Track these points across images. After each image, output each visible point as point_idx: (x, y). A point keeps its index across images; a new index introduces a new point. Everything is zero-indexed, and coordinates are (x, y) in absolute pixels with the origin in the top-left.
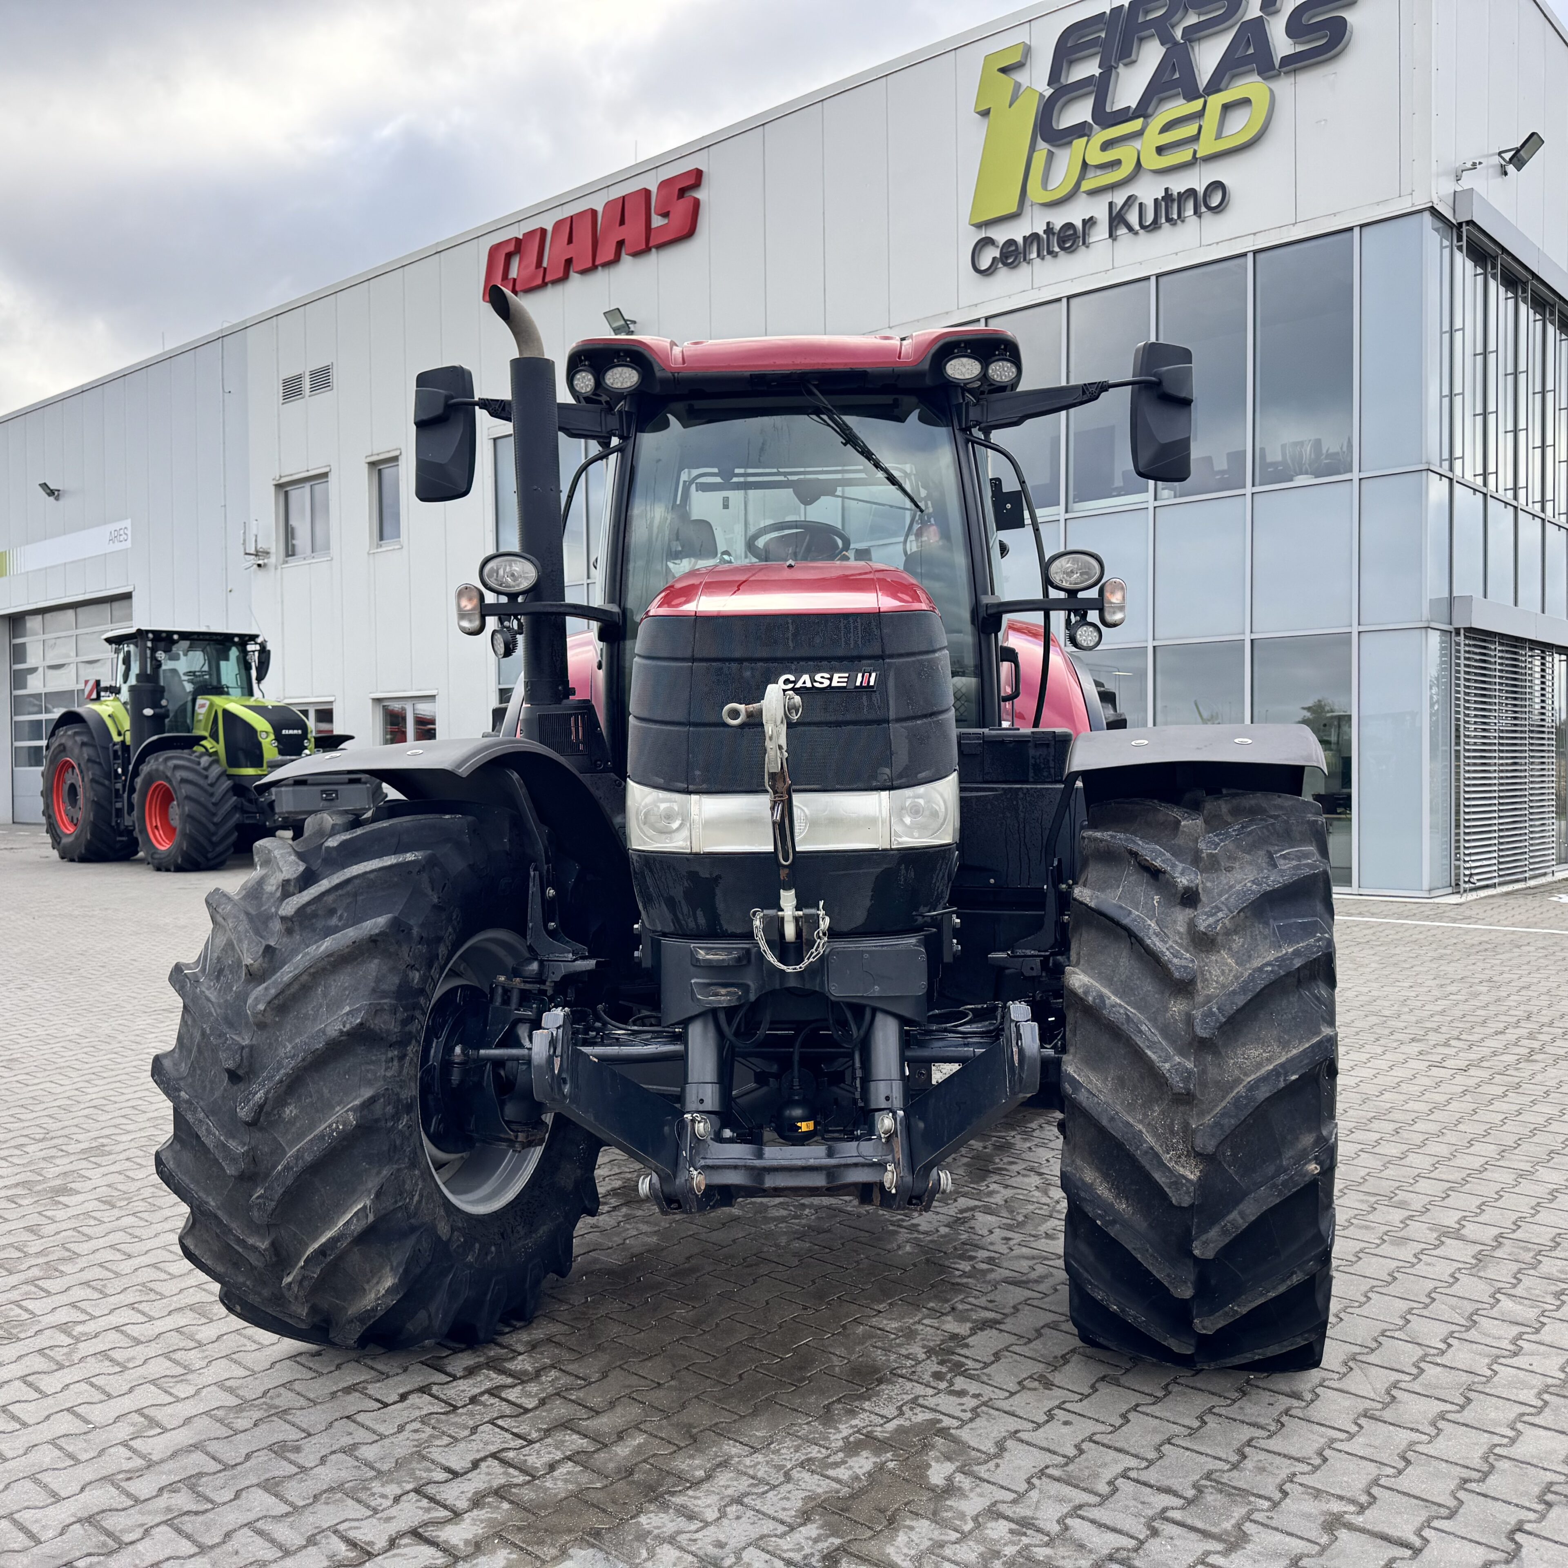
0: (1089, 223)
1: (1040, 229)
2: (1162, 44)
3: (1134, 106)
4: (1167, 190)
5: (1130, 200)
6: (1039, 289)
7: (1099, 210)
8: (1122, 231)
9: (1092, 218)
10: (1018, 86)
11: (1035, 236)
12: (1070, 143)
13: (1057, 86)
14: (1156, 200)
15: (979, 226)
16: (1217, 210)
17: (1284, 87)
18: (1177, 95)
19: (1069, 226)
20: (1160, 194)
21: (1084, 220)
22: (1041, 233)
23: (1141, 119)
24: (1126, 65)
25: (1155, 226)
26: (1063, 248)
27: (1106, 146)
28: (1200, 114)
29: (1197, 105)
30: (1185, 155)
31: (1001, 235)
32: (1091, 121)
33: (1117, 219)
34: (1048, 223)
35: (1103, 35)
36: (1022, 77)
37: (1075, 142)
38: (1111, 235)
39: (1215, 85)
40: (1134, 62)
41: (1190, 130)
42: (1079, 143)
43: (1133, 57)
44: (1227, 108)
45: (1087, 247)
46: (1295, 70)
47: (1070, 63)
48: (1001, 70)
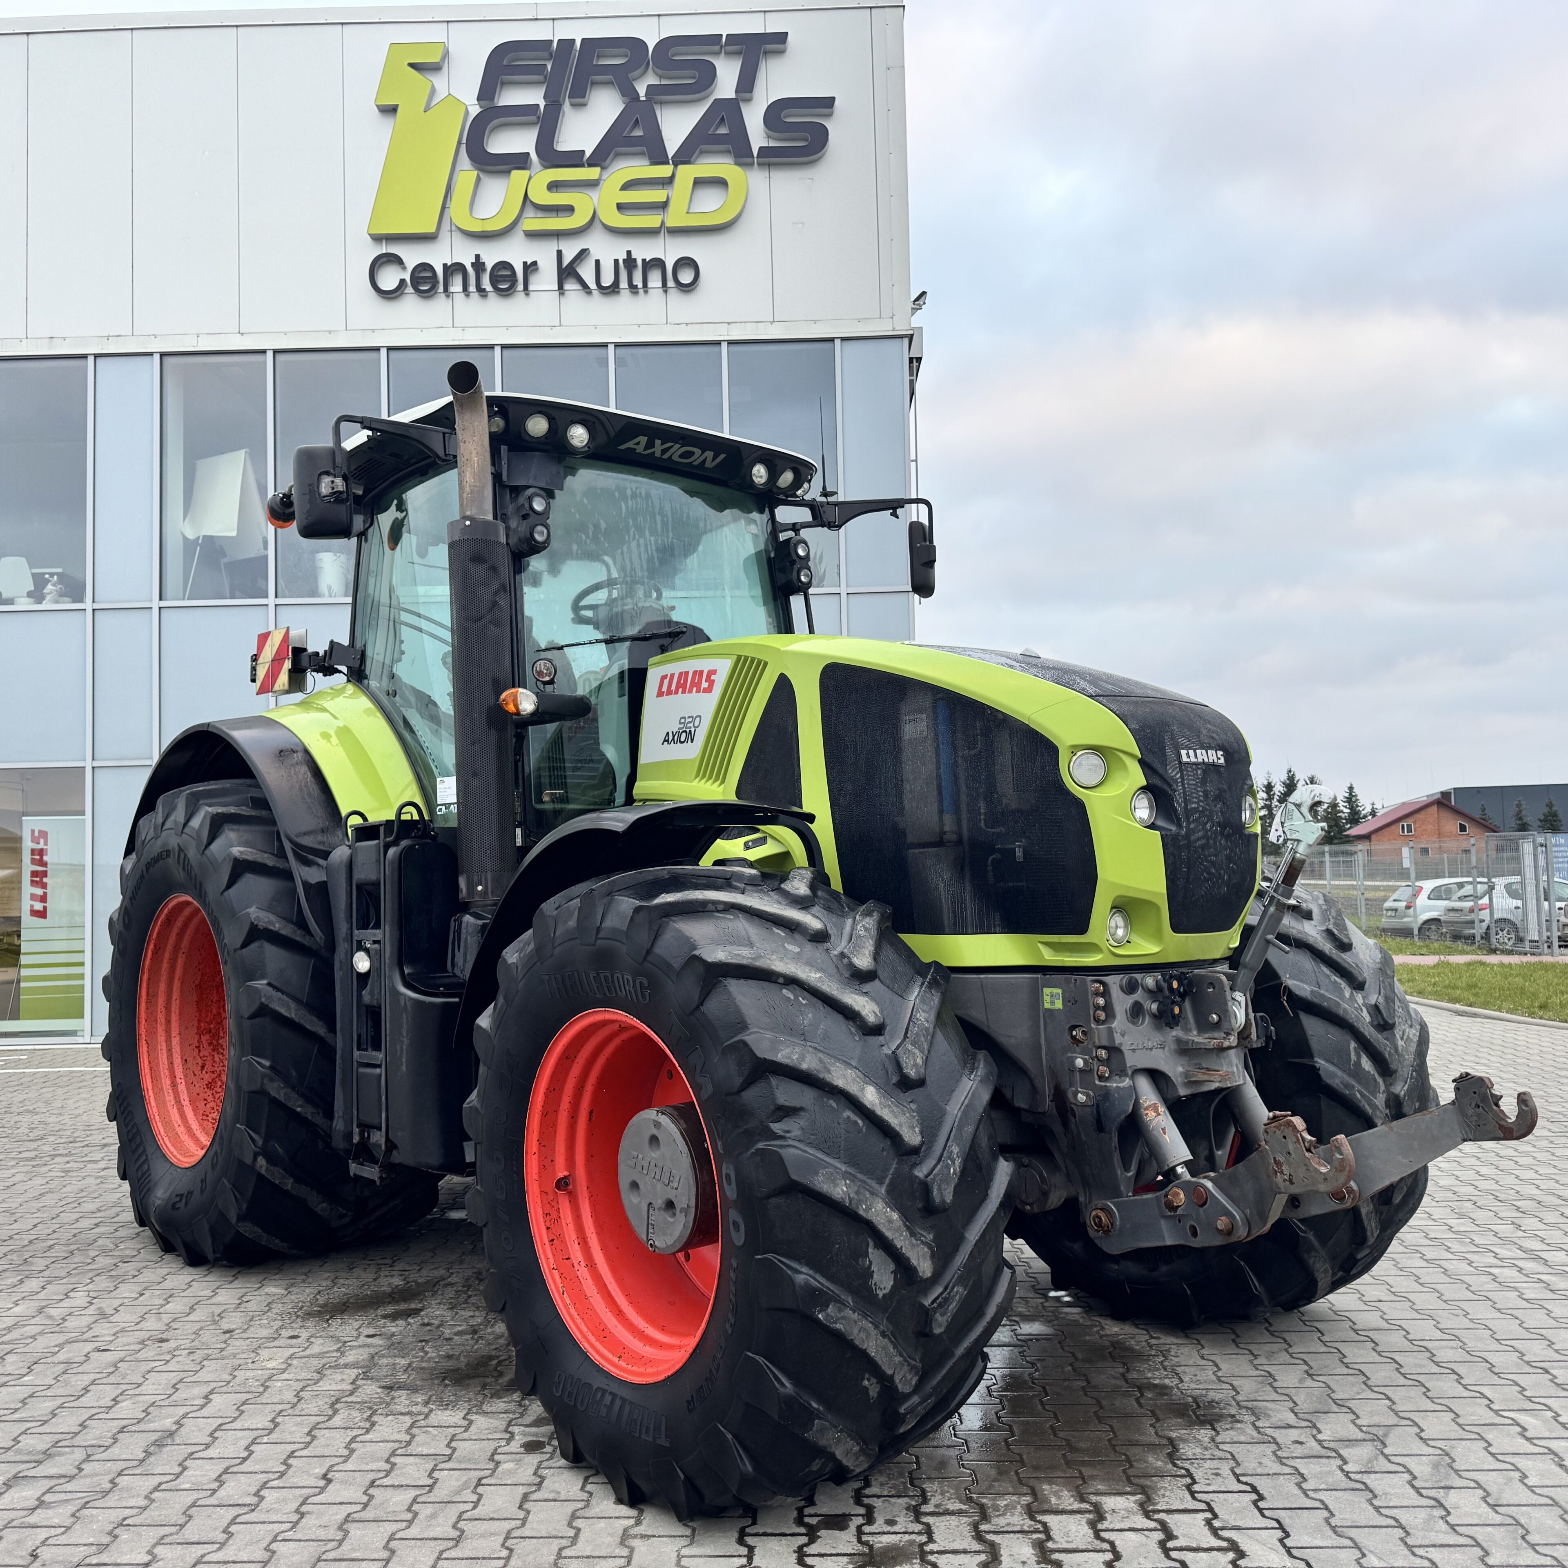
0: (530, 268)
2: (623, 96)
3: (588, 154)
4: (629, 253)
5: (583, 254)
6: (463, 329)
7: (545, 255)
9: (535, 264)
10: (433, 91)
11: (459, 267)
12: (509, 172)
13: (488, 104)
14: (616, 262)
15: (378, 239)
16: (687, 289)
17: (757, 178)
18: (643, 154)
19: (504, 265)
21: (525, 263)
22: (469, 266)
23: (598, 169)
25: (613, 289)
26: (496, 289)
28: (668, 181)
29: (664, 171)
30: (651, 220)
31: (412, 256)
32: (534, 156)
33: (567, 272)
34: (478, 257)
35: (549, 68)
36: (439, 81)
37: (514, 173)
38: (561, 287)
39: (685, 156)
40: (584, 105)
41: (657, 195)
42: (519, 176)
43: (585, 101)
44: (697, 182)
45: (527, 295)
46: (769, 165)
47: (503, 84)
48: (412, 65)
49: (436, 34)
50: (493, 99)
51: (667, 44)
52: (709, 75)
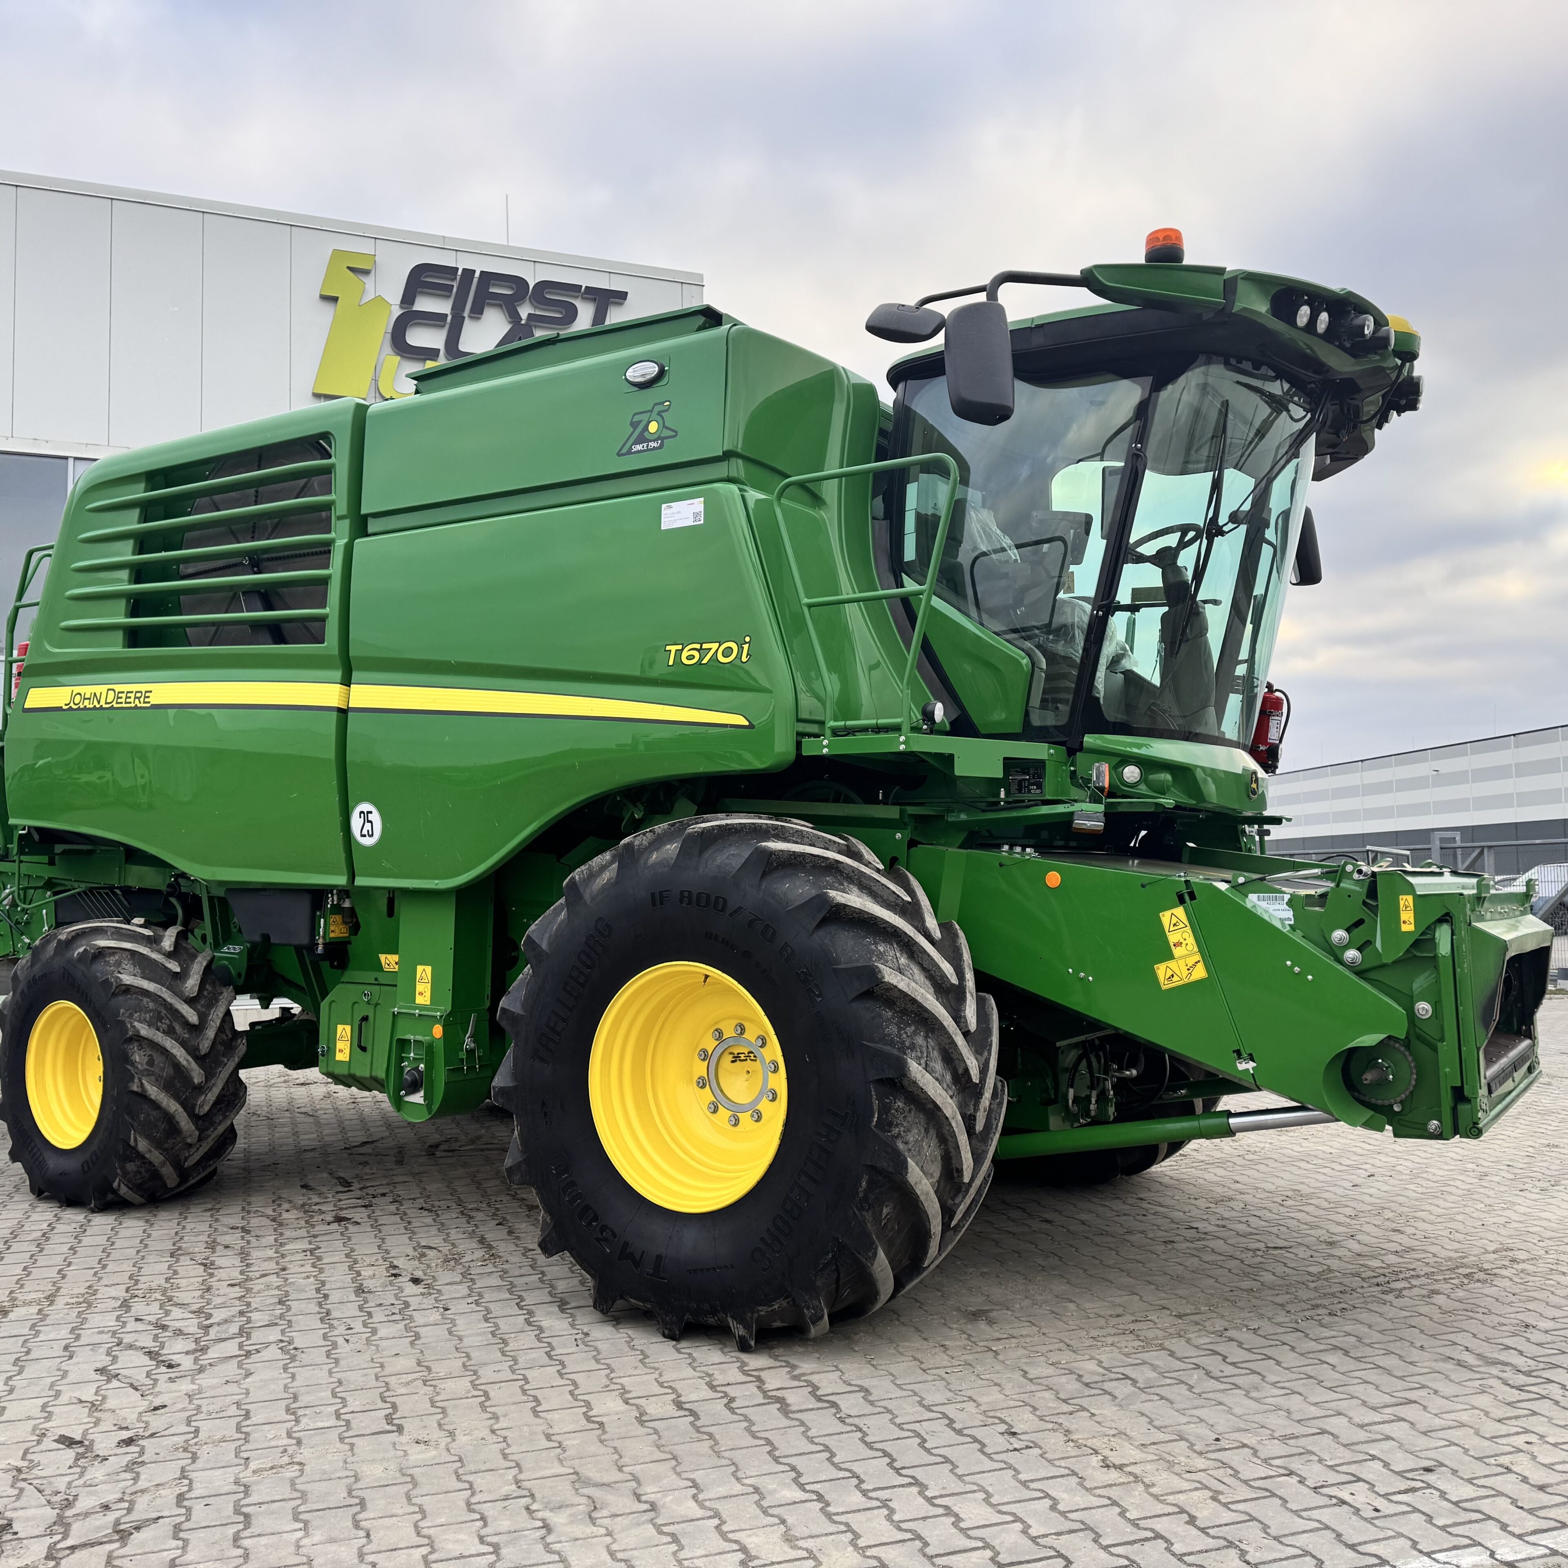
2: (508, 317)
13: (409, 308)
32: (443, 351)
35: (455, 288)
37: (428, 362)
40: (479, 318)
43: (482, 316)
47: (419, 293)
48: (348, 268)
49: (365, 247)
50: (413, 304)
51: (543, 285)
52: (571, 314)
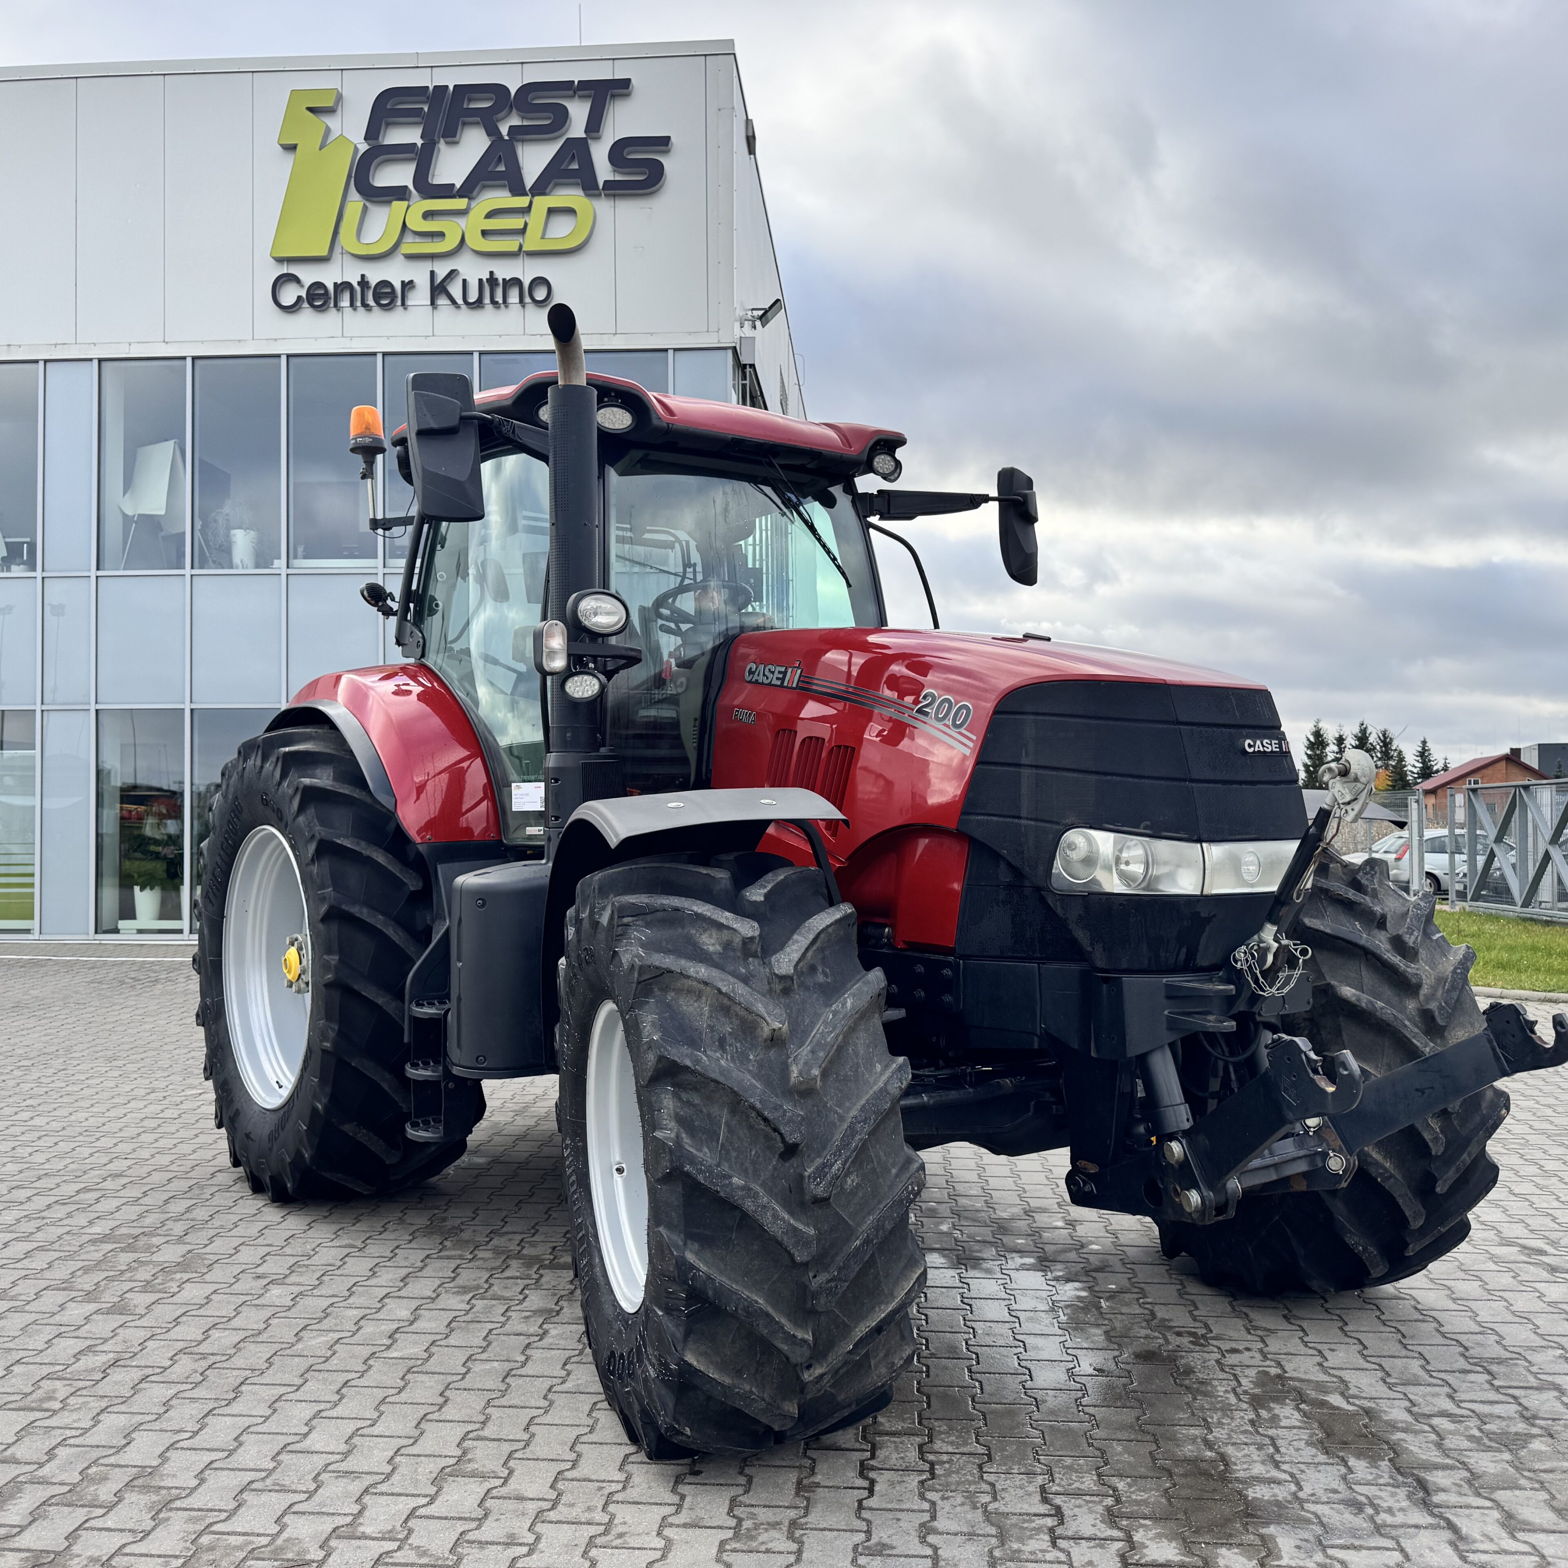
0: (408, 286)
1: (354, 281)
2: (488, 135)
3: (458, 186)
4: (491, 273)
5: (452, 274)
6: (351, 338)
7: (420, 275)
8: (442, 301)
9: (411, 282)
10: (328, 131)
11: (347, 285)
12: (390, 202)
13: (374, 143)
14: (480, 281)
15: (280, 260)
16: (541, 303)
17: (604, 207)
18: (504, 186)
19: (385, 284)
20: (485, 276)
21: (403, 282)
22: (355, 284)
23: (466, 200)
24: (447, 143)
26: (379, 304)
27: (428, 215)
29: (522, 202)
30: (511, 244)
31: (308, 275)
32: (411, 187)
33: (438, 289)
34: (363, 276)
35: (426, 109)
36: (333, 122)
37: (395, 203)
38: (433, 303)
39: (541, 187)
40: (457, 143)
41: (516, 223)
42: (399, 206)
43: (457, 139)
44: (551, 211)
45: (405, 309)
46: (614, 196)
47: (388, 124)
48: (310, 109)
49: (330, 82)
50: (377, 138)
51: (527, 89)
52: (562, 117)
